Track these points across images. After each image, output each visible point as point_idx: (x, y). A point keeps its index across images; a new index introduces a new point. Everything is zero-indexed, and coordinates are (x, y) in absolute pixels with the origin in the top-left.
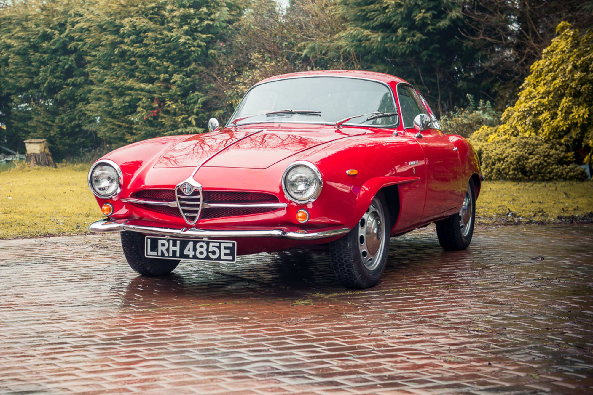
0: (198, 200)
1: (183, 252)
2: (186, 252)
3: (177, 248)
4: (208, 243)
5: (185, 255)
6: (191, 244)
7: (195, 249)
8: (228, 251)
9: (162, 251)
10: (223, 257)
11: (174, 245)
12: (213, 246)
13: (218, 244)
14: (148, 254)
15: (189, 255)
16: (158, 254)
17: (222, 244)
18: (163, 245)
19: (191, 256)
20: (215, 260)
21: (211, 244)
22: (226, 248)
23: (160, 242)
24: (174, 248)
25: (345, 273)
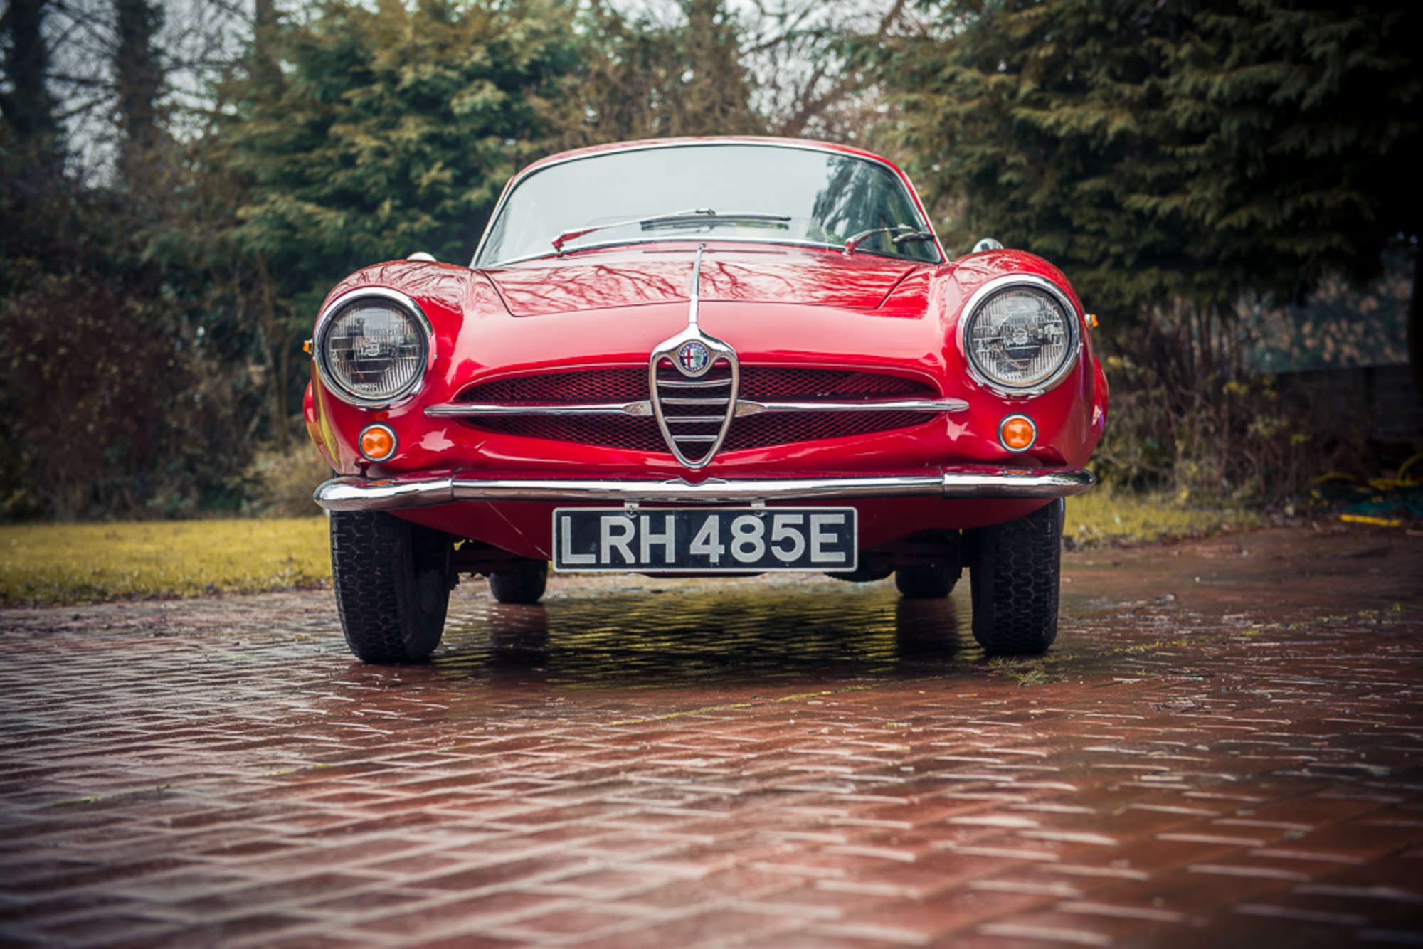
0: (725, 391)
1: (689, 549)
2: (696, 548)
3: (668, 539)
4: (768, 520)
5: (695, 556)
6: (712, 525)
7: (726, 538)
8: (832, 538)
9: (614, 550)
10: (817, 556)
11: (657, 527)
12: (784, 526)
13: (799, 519)
14: (564, 562)
15: (707, 556)
16: (598, 558)
17: (812, 517)
18: (617, 531)
19: (714, 559)
20: (793, 564)
21: (779, 520)
22: (824, 529)
23: (606, 523)
24: (657, 539)
25: (1028, 606)
